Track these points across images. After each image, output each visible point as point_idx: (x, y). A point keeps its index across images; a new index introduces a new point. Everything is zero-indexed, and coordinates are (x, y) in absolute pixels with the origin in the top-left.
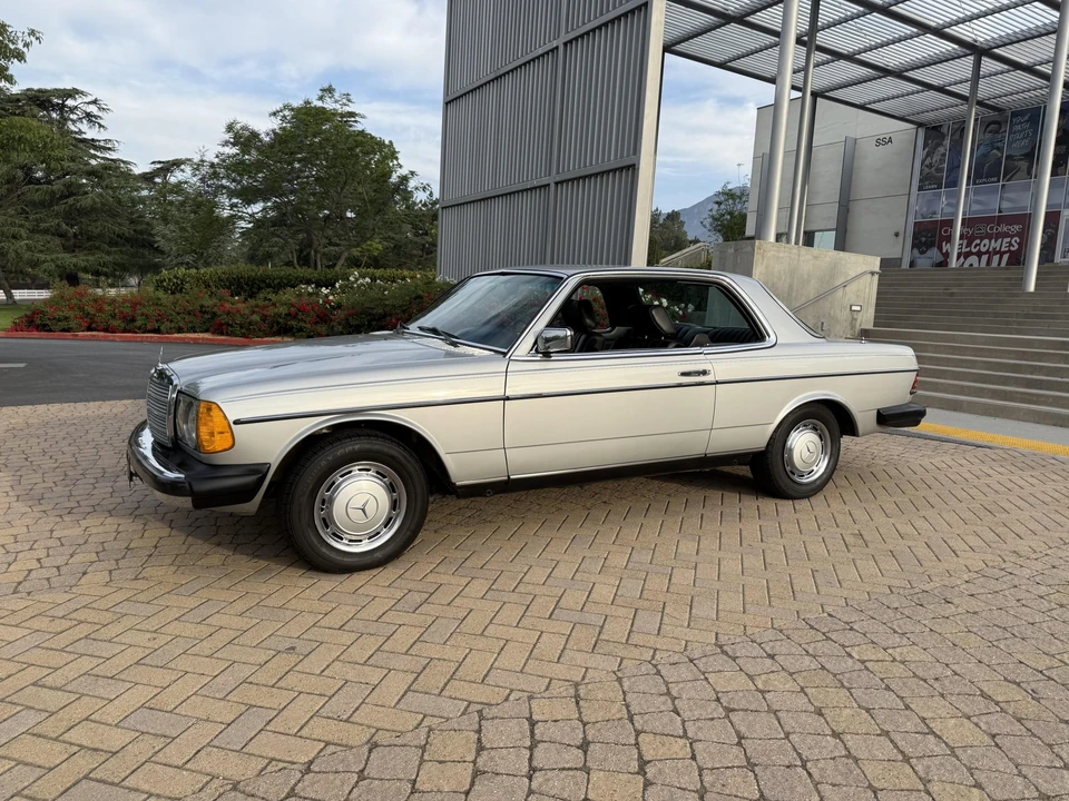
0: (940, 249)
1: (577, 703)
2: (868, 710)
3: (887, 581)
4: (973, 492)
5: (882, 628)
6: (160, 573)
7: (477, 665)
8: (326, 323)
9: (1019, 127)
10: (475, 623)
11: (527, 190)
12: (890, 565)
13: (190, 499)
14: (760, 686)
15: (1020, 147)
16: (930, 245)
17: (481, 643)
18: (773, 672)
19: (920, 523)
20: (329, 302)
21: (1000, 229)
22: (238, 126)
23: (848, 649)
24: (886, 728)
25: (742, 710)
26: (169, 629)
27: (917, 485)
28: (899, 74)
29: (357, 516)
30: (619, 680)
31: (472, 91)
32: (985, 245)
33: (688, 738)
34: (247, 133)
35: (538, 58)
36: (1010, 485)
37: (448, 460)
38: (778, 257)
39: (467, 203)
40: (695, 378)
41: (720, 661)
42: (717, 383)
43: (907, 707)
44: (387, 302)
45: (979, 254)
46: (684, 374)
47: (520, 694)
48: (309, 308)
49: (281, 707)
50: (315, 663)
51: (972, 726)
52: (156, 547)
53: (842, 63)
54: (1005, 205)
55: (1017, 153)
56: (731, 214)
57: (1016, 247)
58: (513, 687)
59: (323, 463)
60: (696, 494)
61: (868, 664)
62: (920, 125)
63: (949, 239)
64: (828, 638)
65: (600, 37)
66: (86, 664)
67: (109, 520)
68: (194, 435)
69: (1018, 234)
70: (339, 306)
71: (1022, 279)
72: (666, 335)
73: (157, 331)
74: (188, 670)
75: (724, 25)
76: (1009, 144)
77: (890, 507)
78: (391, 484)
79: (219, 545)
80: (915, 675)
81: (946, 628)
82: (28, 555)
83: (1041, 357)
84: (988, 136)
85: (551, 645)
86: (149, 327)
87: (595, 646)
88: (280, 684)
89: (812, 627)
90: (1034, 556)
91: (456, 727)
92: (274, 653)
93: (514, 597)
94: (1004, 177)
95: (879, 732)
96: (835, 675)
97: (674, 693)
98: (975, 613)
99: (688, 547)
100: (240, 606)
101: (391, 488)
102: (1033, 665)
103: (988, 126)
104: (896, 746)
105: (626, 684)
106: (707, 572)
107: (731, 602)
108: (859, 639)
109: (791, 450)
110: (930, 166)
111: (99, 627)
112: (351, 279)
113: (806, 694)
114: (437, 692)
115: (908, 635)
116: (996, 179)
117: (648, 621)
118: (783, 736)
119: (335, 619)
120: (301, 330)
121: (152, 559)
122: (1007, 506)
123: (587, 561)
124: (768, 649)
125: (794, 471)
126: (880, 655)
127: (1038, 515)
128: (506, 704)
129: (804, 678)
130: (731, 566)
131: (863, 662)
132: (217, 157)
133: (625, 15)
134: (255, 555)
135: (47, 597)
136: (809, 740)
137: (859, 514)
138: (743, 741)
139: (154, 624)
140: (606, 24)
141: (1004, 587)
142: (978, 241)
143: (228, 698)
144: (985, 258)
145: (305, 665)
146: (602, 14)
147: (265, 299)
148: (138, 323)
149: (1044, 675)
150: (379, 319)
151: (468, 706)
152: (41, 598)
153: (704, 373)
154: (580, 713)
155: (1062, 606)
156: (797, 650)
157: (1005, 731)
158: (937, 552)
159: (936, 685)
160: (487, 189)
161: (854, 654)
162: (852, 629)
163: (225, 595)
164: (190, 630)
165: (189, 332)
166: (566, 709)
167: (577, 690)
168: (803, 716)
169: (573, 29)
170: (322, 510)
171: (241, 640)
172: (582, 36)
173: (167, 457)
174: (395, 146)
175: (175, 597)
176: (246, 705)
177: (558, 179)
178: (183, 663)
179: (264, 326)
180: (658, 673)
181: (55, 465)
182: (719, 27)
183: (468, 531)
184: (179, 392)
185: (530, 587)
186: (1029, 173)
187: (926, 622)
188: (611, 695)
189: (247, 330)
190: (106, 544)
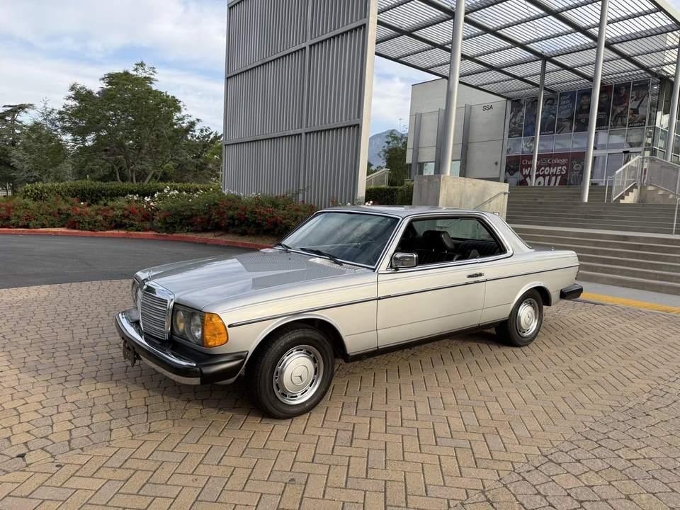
0: (522, 172)
1: (492, 504)
2: (654, 494)
3: (607, 403)
5: (624, 436)
7: (416, 482)
8: (149, 220)
9: (564, 102)
10: (394, 451)
11: (286, 136)
12: (601, 391)
13: (199, 379)
14: (586, 483)
15: (565, 113)
16: (516, 170)
17: (408, 467)
18: (586, 472)
19: (598, 360)
20: (151, 207)
21: (555, 161)
22: (79, 87)
23: (616, 452)
25: (587, 501)
26: (201, 471)
27: (580, 332)
28: (499, 69)
29: (297, 381)
30: (505, 486)
31: (245, 71)
32: (547, 170)
34: (84, 92)
35: (292, 53)
36: (629, 331)
37: (347, 340)
38: (453, 185)
39: (243, 143)
40: (476, 278)
41: (553, 467)
42: (487, 280)
43: (673, 491)
44: (193, 208)
45: (544, 176)
46: (470, 276)
47: (456, 502)
48: (137, 211)
50: (315, 490)
52: (146, 406)
53: (467, 62)
54: (558, 147)
55: (563, 117)
56: (395, 149)
57: (565, 172)
58: (448, 497)
61: (634, 462)
62: (508, 99)
63: (527, 167)
64: (601, 446)
65: (334, 44)
66: (162, 504)
67: (99, 385)
69: (565, 165)
70: (157, 209)
71: (580, 194)
73: (27, 227)
74: (235, 502)
75: (399, 36)
76: (559, 112)
77: (575, 350)
78: (314, 357)
79: (189, 401)
80: (663, 468)
81: (657, 432)
82: (60, 417)
83: (608, 245)
84: (547, 106)
85: (450, 464)
86: (20, 224)
87: (476, 463)
88: (304, 508)
89: (587, 439)
90: (672, 379)
92: (284, 484)
93: (405, 430)
94: (557, 131)
96: (621, 471)
97: (542, 492)
98: (666, 421)
99: (483, 386)
100: (236, 449)
101: (314, 360)
103: (547, 101)
105: (512, 489)
106: (506, 403)
107: (532, 423)
108: (617, 444)
109: (519, 317)
110: (515, 123)
111: (151, 473)
112: (165, 191)
113: (614, 487)
114: (404, 505)
115: (641, 440)
117: (495, 442)
119: (305, 455)
120: (132, 225)
121: (151, 416)
122: (637, 345)
123: (432, 400)
124: (573, 456)
125: (521, 329)
126: (635, 455)
127: (657, 351)
129: (606, 475)
130: (516, 398)
131: (630, 460)
132: (64, 107)
133: (351, 31)
134: (219, 408)
135: (96, 451)
139: (188, 467)
140: (338, 36)
141: (670, 402)
142: (543, 168)
144: (547, 178)
145: (310, 493)
146: (335, 29)
147: (105, 205)
148: (12, 222)
150: (188, 218)
152: (93, 452)
153: (481, 275)
156: (589, 455)
158: (620, 380)
160: (258, 135)
161: (621, 456)
162: (609, 438)
163: (219, 441)
164: (215, 471)
165: (50, 227)
168: (622, 501)
170: (276, 378)
171: (255, 476)
172: (322, 42)
175: (188, 445)
179: (105, 224)
180: (524, 479)
181: (29, 341)
182: (396, 37)
183: (345, 382)
184: (175, 303)
185: (410, 422)
186: (571, 129)
187: (645, 430)
188: (507, 497)
189: (93, 226)
190: (110, 405)
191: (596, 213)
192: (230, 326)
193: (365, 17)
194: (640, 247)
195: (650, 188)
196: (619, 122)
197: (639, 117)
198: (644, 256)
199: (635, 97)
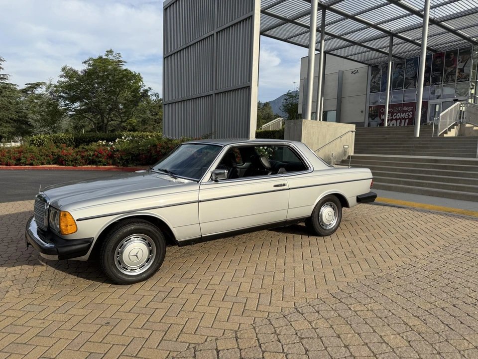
0: (380, 117)
1: (237, 340)
2: (358, 334)
3: (364, 273)
4: (398, 229)
5: (363, 295)
6: (43, 290)
7: (192, 326)
8: (112, 158)
9: (409, 66)
10: (189, 306)
11: (202, 97)
12: (365, 265)
13: (57, 256)
14: (314, 326)
15: (410, 74)
16: (376, 116)
17: (193, 315)
18: (319, 319)
19: (377, 245)
20: (113, 149)
21: (404, 109)
22: (68, 68)
23: (349, 306)
24: (366, 341)
25: (307, 338)
26: (50, 318)
27: (375, 227)
28: (359, 44)
29: (134, 259)
30: (254, 328)
31: (176, 53)
32: (398, 116)
33: (284, 353)
34: (72, 72)
35: (205, 39)
36: (412, 225)
37: (175, 231)
38: (312, 127)
39: (175, 102)
40: (280, 188)
41: (296, 316)
42: (290, 189)
43: (374, 331)
45: (396, 120)
46: (275, 186)
47: (212, 338)
48: (104, 152)
49: (105, 352)
50: (119, 330)
51: (400, 337)
52: (40, 276)
53: (336, 40)
54: (406, 98)
55: (409, 77)
56: (292, 104)
57: (411, 116)
58: (208, 335)
59: (118, 236)
60: (283, 236)
61: (358, 313)
62: (369, 65)
63: (384, 113)
64: (341, 302)
65: (232, 30)
66: (12, 338)
68: (58, 226)
69: (412, 111)
70: (118, 150)
71: (414, 131)
72: (267, 169)
73: (31, 164)
74: (61, 337)
75: (285, 23)
76: (406, 73)
77: (364, 238)
78: (149, 243)
79: (70, 274)
80: (377, 316)
81: (389, 294)
83: (423, 166)
84: (397, 69)
85: (224, 314)
86: (27, 163)
87: (243, 313)
88: (105, 341)
89: (334, 297)
90: (423, 258)
91: (184, 355)
92: (100, 326)
93: (206, 291)
94: (405, 87)
95: (363, 344)
96: (344, 319)
97: (278, 332)
98: (400, 286)
99: (280, 262)
100: (83, 304)
101: (149, 245)
102: (424, 308)
104: (370, 350)
105: (257, 330)
106: (289, 273)
107: (300, 287)
108: (354, 301)
109: (321, 215)
110: (374, 82)
111: (16, 319)
112: (123, 138)
113: (333, 329)
114: (175, 339)
115: (373, 298)
116: (401, 88)
117: (265, 299)
118: (324, 349)
119: (126, 308)
120: (100, 162)
121: (39, 283)
122: (412, 235)
123: (237, 272)
124: (316, 308)
125: (323, 224)
126: (362, 308)
127: (424, 239)
128: (206, 343)
129: (332, 321)
130: (299, 270)
131: (356, 312)
132: (58, 82)
133: (243, 21)
134: (87, 277)
136: (335, 350)
137: (352, 243)
138: (308, 352)
139: (43, 315)
140: (234, 25)
141: (411, 273)
142: (395, 114)
143: (80, 350)
144: (399, 121)
145: (115, 331)
146: (232, 20)
147: (83, 148)
148: (22, 161)
149: (428, 312)
150: (136, 156)
151: (189, 345)
153: (284, 185)
154: (238, 345)
155: (435, 280)
156: (328, 308)
157: (413, 339)
158: (384, 258)
159: (386, 320)
160: (184, 96)
161: (352, 309)
162: (350, 296)
163: (75, 299)
164: (60, 317)
165: (47, 164)
166: (232, 344)
167: (236, 334)
168: (332, 338)
169: (220, 27)
170: (118, 257)
171: (84, 321)
172: (224, 29)
173: (45, 236)
174: (141, 75)
175: (51, 301)
176: (89, 352)
177: (216, 92)
178: (58, 334)
179: (83, 161)
180: (271, 323)
182: (283, 24)
183: (184, 261)
184: (50, 206)
185: (213, 286)
186: (415, 85)
187: (380, 291)
188: (251, 335)
189: (75, 162)
190: (16, 277)
191: (423, 144)
192: (77, 220)
193: (252, 10)
194: (445, 167)
195: (467, 125)
196: (450, 79)
197: (464, 74)
198: (447, 174)
199: (461, 60)
